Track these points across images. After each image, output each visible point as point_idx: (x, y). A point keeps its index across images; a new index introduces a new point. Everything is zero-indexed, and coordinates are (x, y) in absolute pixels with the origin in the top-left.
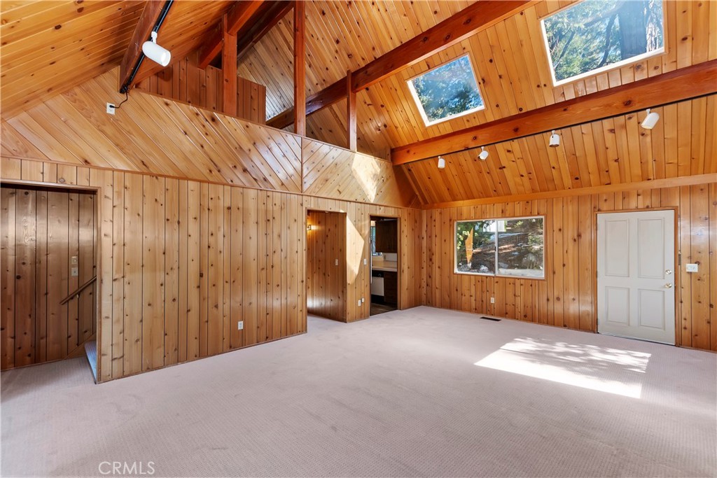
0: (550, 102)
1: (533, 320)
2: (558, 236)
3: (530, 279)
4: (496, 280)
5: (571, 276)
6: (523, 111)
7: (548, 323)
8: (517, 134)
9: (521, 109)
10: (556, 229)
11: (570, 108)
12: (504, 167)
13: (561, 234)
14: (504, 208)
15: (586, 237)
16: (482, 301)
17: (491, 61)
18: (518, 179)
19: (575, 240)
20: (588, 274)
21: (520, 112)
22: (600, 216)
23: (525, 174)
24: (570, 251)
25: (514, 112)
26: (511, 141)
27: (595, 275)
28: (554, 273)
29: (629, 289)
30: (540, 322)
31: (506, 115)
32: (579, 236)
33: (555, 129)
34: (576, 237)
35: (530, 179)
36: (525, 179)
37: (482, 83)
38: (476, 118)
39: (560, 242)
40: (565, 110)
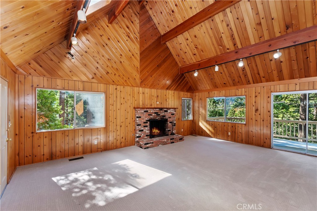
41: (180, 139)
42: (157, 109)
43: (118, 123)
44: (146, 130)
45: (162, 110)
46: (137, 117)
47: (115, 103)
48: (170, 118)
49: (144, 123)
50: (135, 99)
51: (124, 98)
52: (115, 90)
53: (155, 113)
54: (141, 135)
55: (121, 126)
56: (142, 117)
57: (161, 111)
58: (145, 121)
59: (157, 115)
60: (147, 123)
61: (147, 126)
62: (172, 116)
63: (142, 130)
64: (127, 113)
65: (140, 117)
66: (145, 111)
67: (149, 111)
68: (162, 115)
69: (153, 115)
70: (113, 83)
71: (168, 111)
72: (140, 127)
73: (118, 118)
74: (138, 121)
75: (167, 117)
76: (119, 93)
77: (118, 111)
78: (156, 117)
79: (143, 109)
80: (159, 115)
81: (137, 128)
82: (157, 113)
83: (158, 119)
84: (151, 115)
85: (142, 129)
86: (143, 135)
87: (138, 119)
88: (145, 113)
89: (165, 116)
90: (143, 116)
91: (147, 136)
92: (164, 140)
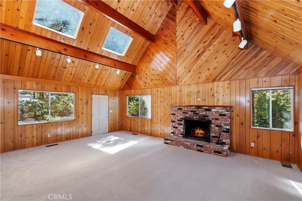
0: (98, 53)
1: (70, 139)
2: (80, 102)
3: (69, 121)
4: (51, 124)
5: (85, 117)
6: (88, 50)
7: (76, 138)
8: (86, 58)
9: (88, 49)
10: (80, 99)
11: (103, 58)
12: (66, 68)
13: (81, 101)
14: (56, 87)
15: (89, 103)
16: (42, 138)
17: (91, 24)
18: (68, 75)
19: (86, 104)
20: (90, 116)
21: (87, 50)
22: (93, 95)
23: (73, 74)
24: (84, 108)
25: (85, 49)
26: (77, 58)
27: (92, 116)
28: (79, 117)
29: (99, 119)
30: (73, 138)
31: (82, 47)
32: (87, 102)
33: (98, 63)
34: (86, 103)
35: (74, 76)
36: (72, 76)
37: (82, 28)
38: (69, 41)
39: (81, 104)
40: (101, 58)
41: (215, 152)
42: (193, 107)
43: (159, 118)
44: (181, 128)
45: (200, 108)
46: (172, 114)
47: (157, 101)
48: (216, 119)
49: (179, 120)
50: (172, 97)
51: (163, 97)
52: (157, 92)
53: (192, 111)
54: (176, 132)
55: (161, 120)
56: (176, 114)
57: (199, 110)
58: (179, 119)
59: (194, 114)
60: (182, 121)
61: (181, 124)
62: (219, 117)
63: (177, 128)
64: (165, 109)
65: (174, 114)
66: (178, 109)
67: (183, 109)
68: (202, 115)
69: (190, 113)
70: (155, 87)
71: (212, 110)
72: (174, 124)
73: (159, 113)
74: (172, 118)
75: (210, 118)
76: (159, 93)
77: (159, 108)
78: (193, 116)
79: (176, 107)
80: (198, 114)
81: (172, 124)
82: (195, 111)
83: (196, 118)
84: (186, 113)
85: (176, 126)
86: (177, 132)
87: (172, 116)
88: (179, 111)
89: (207, 116)
90: (178, 113)
91: (181, 134)
92: (186, 143)
